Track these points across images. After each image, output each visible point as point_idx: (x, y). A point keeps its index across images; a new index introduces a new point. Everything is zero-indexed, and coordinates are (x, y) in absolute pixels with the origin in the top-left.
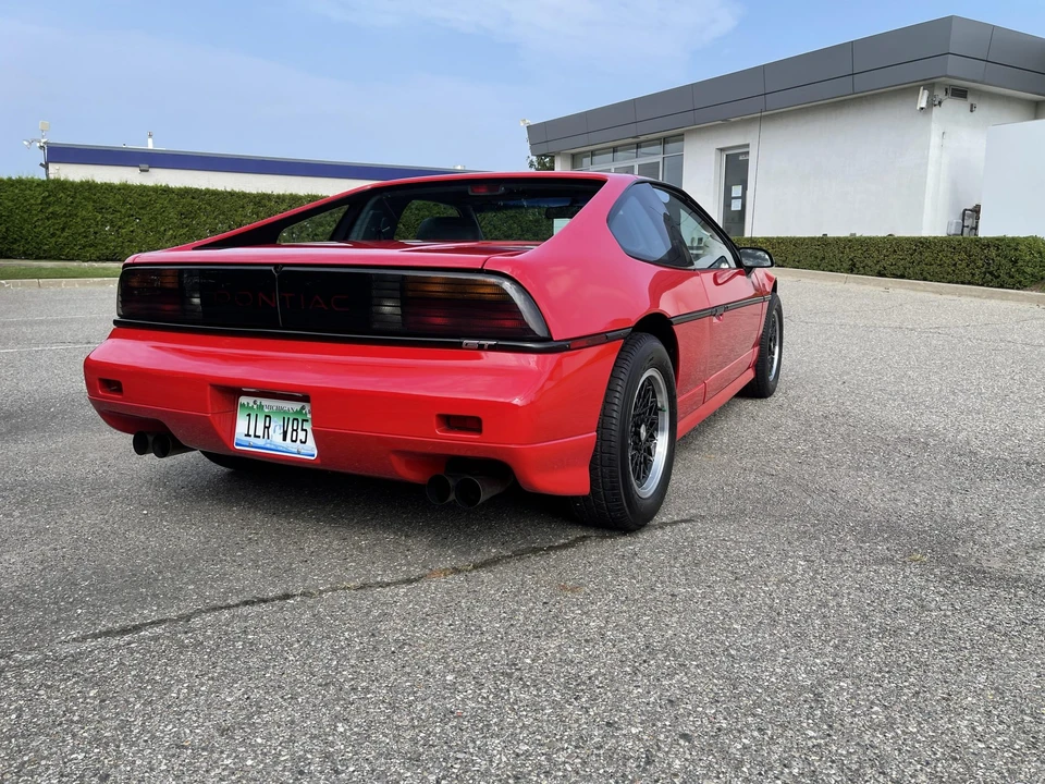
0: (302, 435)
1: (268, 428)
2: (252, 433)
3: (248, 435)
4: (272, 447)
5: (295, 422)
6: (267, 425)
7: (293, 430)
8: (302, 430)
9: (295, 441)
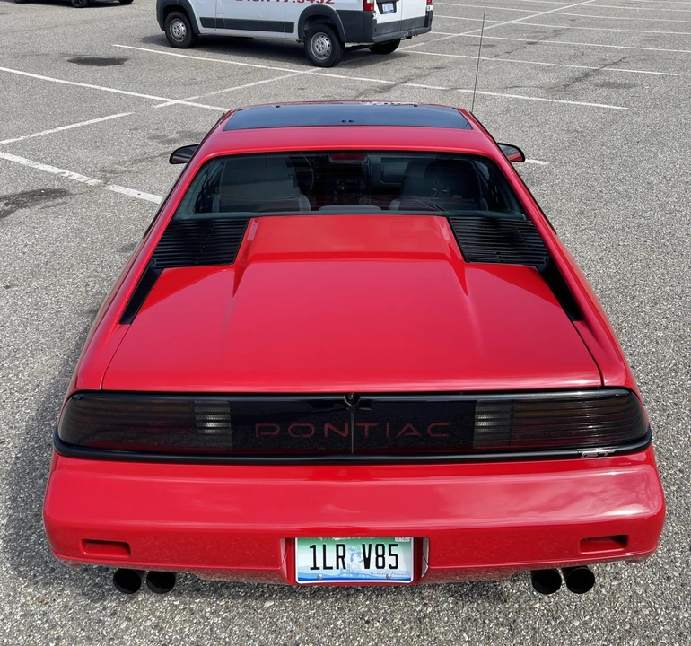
0: (390, 560)
1: (343, 558)
2: (320, 564)
3: (315, 568)
4: (351, 576)
5: (380, 548)
6: (341, 554)
7: (378, 556)
8: (390, 555)
9: (383, 567)
